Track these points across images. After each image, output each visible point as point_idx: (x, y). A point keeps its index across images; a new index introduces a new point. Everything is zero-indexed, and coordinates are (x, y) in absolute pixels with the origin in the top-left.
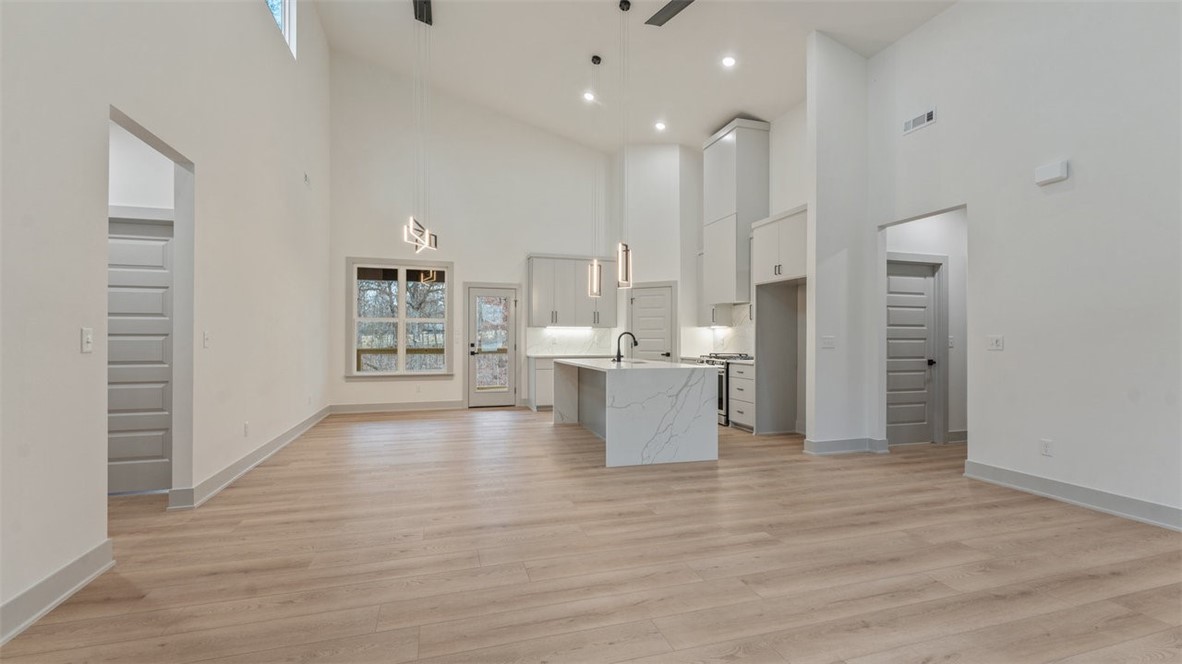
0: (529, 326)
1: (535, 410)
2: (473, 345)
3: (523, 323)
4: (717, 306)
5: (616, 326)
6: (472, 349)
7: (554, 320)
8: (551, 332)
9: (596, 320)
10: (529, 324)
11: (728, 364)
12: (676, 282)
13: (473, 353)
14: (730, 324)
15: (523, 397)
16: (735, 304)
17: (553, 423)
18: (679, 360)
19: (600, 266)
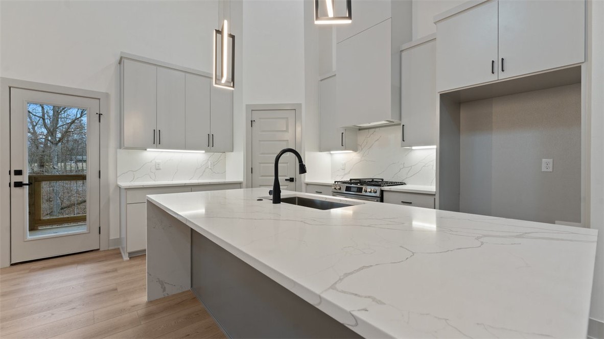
0: (120, 148)
1: (126, 257)
2: (18, 173)
3: (113, 143)
4: (346, 129)
5: (232, 151)
6: (18, 179)
7: (157, 141)
8: (153, 155)
9: (210, 144)
10: (121, 145)
11: (382, 192)
12: (300, 105)
13: (19, 185)
14: (355, 149)
15: (112, 237)
16: (361, 129)
17: (144, 298)
18: (304, 186)
19: (233, 37)
